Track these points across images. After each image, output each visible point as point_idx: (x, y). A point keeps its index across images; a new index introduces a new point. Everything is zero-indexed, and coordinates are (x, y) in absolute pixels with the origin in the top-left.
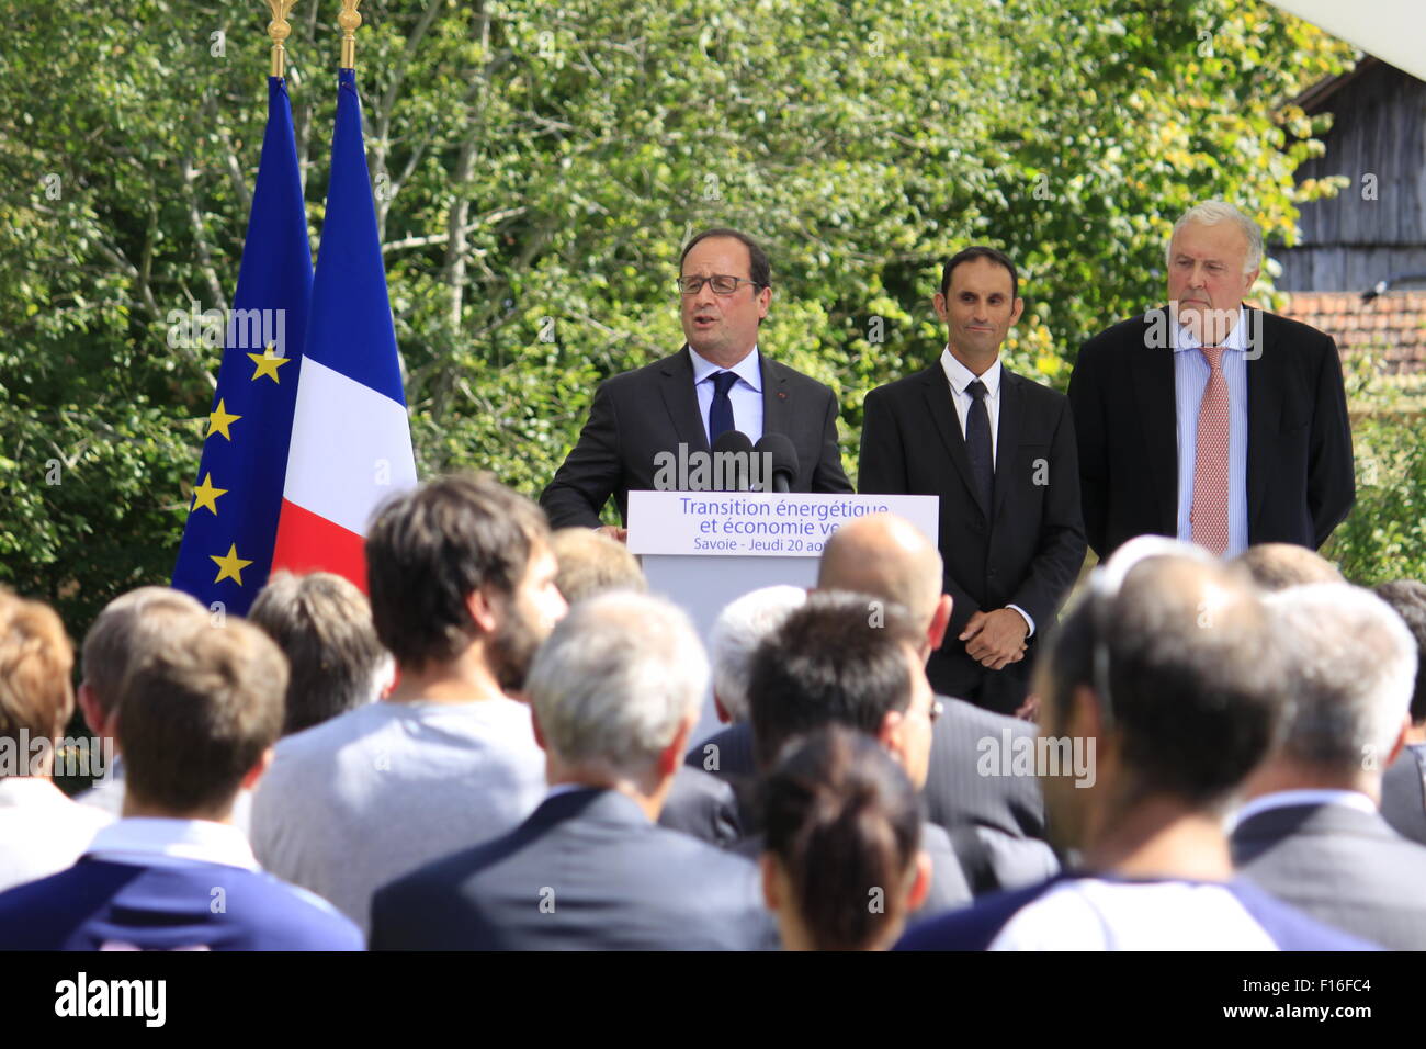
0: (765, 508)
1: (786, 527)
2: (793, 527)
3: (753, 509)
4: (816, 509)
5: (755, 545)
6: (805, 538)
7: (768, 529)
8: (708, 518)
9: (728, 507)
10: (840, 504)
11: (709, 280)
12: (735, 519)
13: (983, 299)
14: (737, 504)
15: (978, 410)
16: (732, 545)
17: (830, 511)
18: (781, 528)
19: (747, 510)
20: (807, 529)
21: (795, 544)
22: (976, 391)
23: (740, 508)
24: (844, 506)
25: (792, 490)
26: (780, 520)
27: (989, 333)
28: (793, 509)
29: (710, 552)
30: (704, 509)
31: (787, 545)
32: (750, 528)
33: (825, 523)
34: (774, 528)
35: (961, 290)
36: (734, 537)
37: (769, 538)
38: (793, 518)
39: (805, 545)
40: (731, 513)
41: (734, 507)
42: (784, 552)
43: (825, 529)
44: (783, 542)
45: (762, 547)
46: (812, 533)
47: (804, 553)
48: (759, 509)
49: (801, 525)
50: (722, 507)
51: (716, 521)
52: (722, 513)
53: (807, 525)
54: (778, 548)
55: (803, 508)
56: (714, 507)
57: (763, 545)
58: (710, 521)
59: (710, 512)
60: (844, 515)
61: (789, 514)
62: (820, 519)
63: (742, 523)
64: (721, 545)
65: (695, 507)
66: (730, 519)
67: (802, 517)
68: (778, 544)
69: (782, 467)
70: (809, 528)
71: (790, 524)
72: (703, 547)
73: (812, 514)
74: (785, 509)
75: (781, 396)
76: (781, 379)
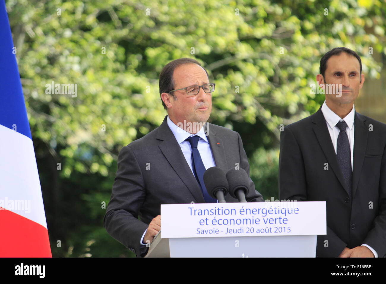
0: (233, 211)
1: (245, 221)
2: (249, 221)
3: (227, 212)
4: (260, 211)
5: (229, 231)
6: (255, 226)
7: (235, 222)
8: (203, 217)
9: (214, 211)
10: (273, 208)
12: (218, 217)
13: (346, 75)
14: (219, 209)
15: (343, 136)
16: (216, 232)
18: (242, 221)
19: (224, 212)
20: (256, 221)
21: (251, 230)
22: (342, 126)
23: (220, 212)
24: (275, 209)
26: (242, 217)
27: (351, 93)
28: (248, 211)
29: (205, 235)
30: (201, 212)
31: (246, 230)
32: (226, 222)
33: (266, 218)
34: (239, 222)
35: (333, 71)
36: (217, 227)
37: (236, 227)
38: (249, 216)
39: (255, 230)
40: (216, 214)
41: (217, 211)
42: (244, 234)
43: (266, 222)
44: (243, 229)
45: (233, 232)
46: (259, 224)
47: (255, 234)
48: (230, 212)
49: (253, 219)
50: (211, 211)
51: (207, 219)
52: (211, 215)
53: (256, 219)
54: (241, 232)
55: (254, 210)
56: (206, 212)
57: (233, 231)
58: (205, 219)
59: (204, 214)
60: (275, 213)
61: (246, 214)
62: (263, 216)
63: (221, 220)
64: (211, 232)
65: (196, 212)
66: (215, 217)
67: (253, 215)
68: (241, 230)
69: (241, 186)
70: (257, 221)
71: (247, 219)
72: (201, 233)
73: (259, 213)
74: (244, 211)
75: (218, 144)
76: (215, 135)
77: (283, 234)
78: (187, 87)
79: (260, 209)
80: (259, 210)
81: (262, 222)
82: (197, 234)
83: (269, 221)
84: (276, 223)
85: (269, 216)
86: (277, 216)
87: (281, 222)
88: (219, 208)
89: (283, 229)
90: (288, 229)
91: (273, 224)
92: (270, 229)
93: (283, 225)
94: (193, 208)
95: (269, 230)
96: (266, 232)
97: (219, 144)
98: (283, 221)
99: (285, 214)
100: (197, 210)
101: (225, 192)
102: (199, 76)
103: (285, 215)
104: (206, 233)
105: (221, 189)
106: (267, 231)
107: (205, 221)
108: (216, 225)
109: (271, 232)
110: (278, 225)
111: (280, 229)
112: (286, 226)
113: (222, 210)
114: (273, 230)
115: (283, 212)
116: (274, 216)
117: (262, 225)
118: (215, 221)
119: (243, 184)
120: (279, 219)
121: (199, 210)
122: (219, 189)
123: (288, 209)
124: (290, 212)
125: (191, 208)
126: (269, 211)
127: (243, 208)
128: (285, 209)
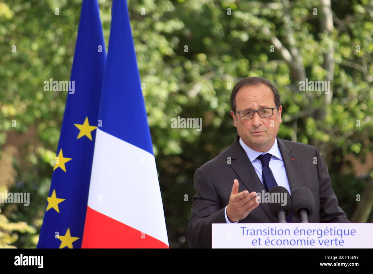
0: (287, 232)
1: (299, 242)
2: (303, 242)
3: (280, 232)
4: (316, 232)
8: (256, 237)
9: (267, 232)
10: (329, 229)
11: (257, 111)
12: (271, 238)
14: (272, 230)
17: (323, 233)
18: (296, 242)
19: (278, 233)
23: (274, 232)
24: (331, 230)
25: (310, 221)
26: (296, 238)
28: (303, 232)
30: (254, 233)
32: (279, 242)
33: (321, 240)
34: (293, 242)
38: (303, 237)
40: (269, 234)
41: (270, 231)
43: (321, 243)
46: (314, 245)
48: (284, 232)
49: (308, 240)
50: (264, 231)
51: (260, 239)
52: (264, 235)
53: (311, 241)
55: (309, 231)
56: (259, 232)
58: (257, 240)
59: (257, 234)
60: (331, 234)
61: (301, 234)
62: (318, 237)
63: (275, 240)
65: (249, 231)
67: (308, 236)
69: (304, 206)
70: (312, 242)
71: (302, 240)
73: (314, 234)
74: (298, 232)
75: (293, 160)
76: (290, 151)
79: (316, 230)
80: (314, 231)
81: (317, 243)
83: (325, 242)
84: (331, 245)
85: (324, 237)
86: (333, 237)
87: (337, 244)
88: (272, 229)
91: (328, 245)
93: (339, 247)
94: (246, 228)
98: (339, 242)
99: (341, 236)
100: (249, 230)
101: (287, 212)
102: (255, 100)
103: (342, 237)
105: (283, 209)
107: (258, 241)
108: (269, 245)
110: (334, 247)
112: (343, 248)
113: (276, 230)
115: (339, 234)
116: (330, 238)
118: (268, 241)
119: (305, 204)
120: (335, 241)
121: (251, 230)
122: (281, 209)
123: (345, 230)
124: (347, 233)
125: (243, 228)
126: (324, 232)
127: (297, 229)
128: (342, 231)
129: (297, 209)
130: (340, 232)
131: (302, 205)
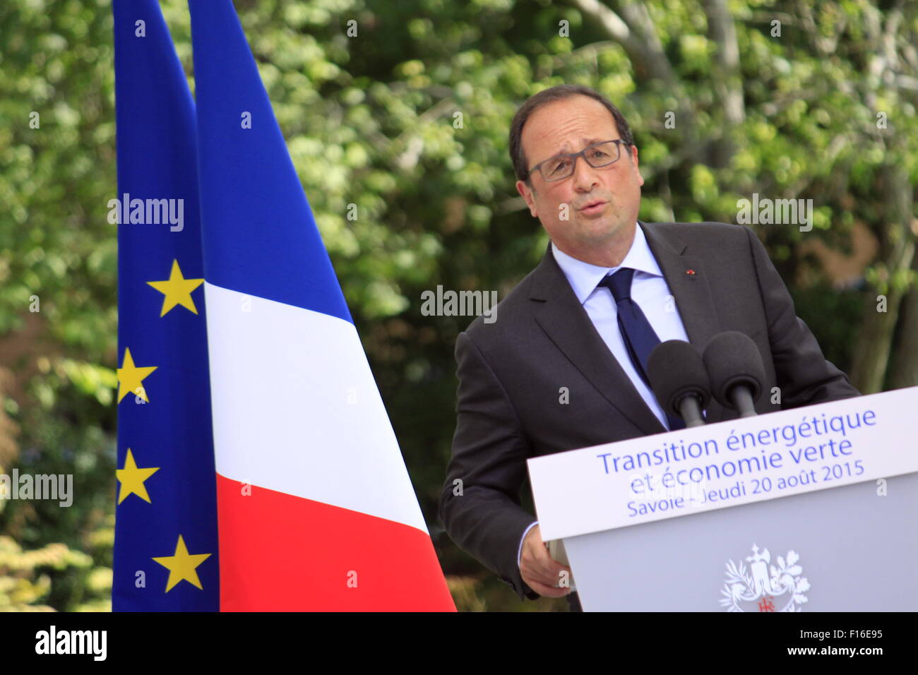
0: (711, 446)
1: (745, 465)
2: (753, 463)
3: (695, 450)
4: (779, 434)
5: (708, 496)
6: (771, 473)
7: (721, 471)
9: (662, 454)
10: (809, 421)
11: (582, 154)
12: (675, 467)
14: (673, 448)
16: (677, 503)
17: (798, 432)
18: (738, 467)
19: (687, 452)
20: (772, 462)
21: (762, 484)
23: (679, 453)
24: (815, 422)
26: (735, 457)
28: (748, 439)
29: (650, 517)
30: (632, 463)
31: (750, 487)
32: (696, 475)
33: (795, 450)
34: (729, 469)
36: (677, 491)
37: (725, 483)
38: (752, 451)
39: (775, 483)
40: (668, 460)
41: (670, 452)
42: (749, 498)
43: (797, 457)
44: (744, 484)
45: (718, 497)
46: (780, 466)
47: (776, 493)
48: (704, 448)
49: (764, 458)
50: (654, 455)
51: (650, 476)
52: (656, 464)
53: (771, 457)
54: (739, 494)
55: (762, 435)
56: (644, 458)
57: (718, 494)
58: (643, 478)
59: (640, 465)
60: (818, 433)
61: (745, 446)
62: (787, 445)
63: (684, 471)
64: (663, 505)
65: (618, 462)
66: (668, 469)
67: (763, 447)
68: (738, 488)
69: (739, 378)
70: (776, 460)
71: (749, 459)
72: (640, 512)
73: (776, 440)
74: (738, 441)
75: (690, 274)
76: (681, 252)
77: (846, 480)
78: (540, 162)
79: (778, 429)
80: (774, 431)
81: (787, 459)
82: (631, 516)
83: (806, 455)
84: (822, 457)
85: (802, 443)
86: (824, 439)
87: (836, 453)
88: (673, 445)
89: (845, 469)
90: (856, 466)
91: (815, 460)
92: (812, 473)
93: (841, 460)
94: (609, 454)
95: (810, 476)
96: (802, 483)
97: (694, 273)
98: (841, 448)
99: (841, 431)
100: (619, 458)
101: (701, 399)
102: (572, 128)
103: (844, 434)
104: (653, 510)
105: (690, 393)
106: (804, 480)
107: (645, 482)
108: (673, 486)
109: (814, 481)
110: (829, 460)
111: (837, 470)
112: (850, 460)
113: (683, 448)
114: (820, 475)
115: (835, 427)
116: (815, 441)
117: (788, 468)
118: (669, 477)
119: (743, 372)
120: (830, 447)
121: (624, 457)
122: (687, 394)
123: (848, 417)
124: (854, 422)
125: (604, 456)
126: (800, 430)
127: (735, 434)
128: (841, 419)
129: (726, 386)
130: (837, 424)
131: (736, 376)
